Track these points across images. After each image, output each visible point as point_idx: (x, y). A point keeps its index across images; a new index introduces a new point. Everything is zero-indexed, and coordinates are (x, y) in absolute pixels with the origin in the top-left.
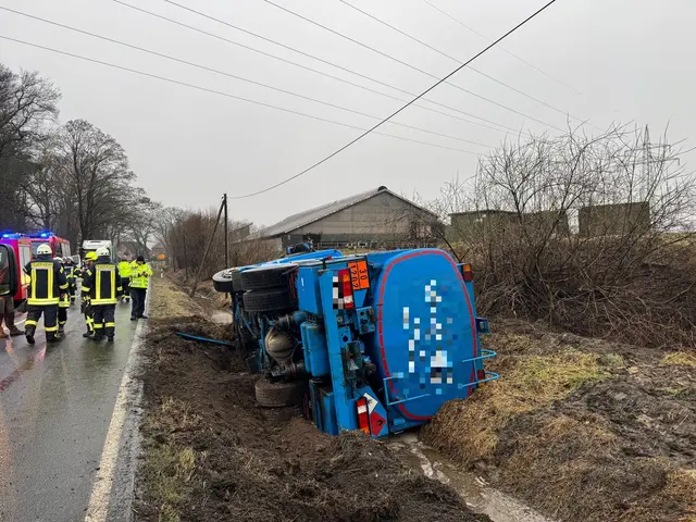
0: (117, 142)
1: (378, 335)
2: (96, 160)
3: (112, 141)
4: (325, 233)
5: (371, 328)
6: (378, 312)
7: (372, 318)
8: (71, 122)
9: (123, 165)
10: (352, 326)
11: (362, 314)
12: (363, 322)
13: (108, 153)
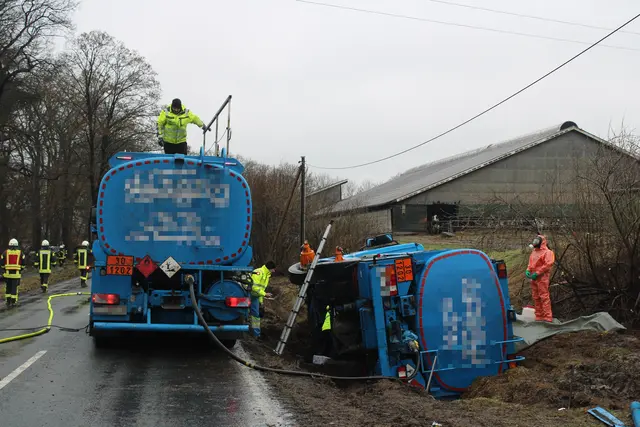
0: (147, 61)
1: (418, 318)
2: (117, 89)
3: (139, 60)
4: (463, 202)
5: (412, 312)
6: (419, 299)
7: (415, 304)
8: (85, 35)
9: (152, 95)
10: (397, 309)
11: (405, 300)
12: (406, 307)
13: (134, 79)
